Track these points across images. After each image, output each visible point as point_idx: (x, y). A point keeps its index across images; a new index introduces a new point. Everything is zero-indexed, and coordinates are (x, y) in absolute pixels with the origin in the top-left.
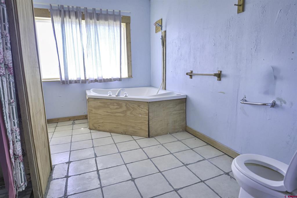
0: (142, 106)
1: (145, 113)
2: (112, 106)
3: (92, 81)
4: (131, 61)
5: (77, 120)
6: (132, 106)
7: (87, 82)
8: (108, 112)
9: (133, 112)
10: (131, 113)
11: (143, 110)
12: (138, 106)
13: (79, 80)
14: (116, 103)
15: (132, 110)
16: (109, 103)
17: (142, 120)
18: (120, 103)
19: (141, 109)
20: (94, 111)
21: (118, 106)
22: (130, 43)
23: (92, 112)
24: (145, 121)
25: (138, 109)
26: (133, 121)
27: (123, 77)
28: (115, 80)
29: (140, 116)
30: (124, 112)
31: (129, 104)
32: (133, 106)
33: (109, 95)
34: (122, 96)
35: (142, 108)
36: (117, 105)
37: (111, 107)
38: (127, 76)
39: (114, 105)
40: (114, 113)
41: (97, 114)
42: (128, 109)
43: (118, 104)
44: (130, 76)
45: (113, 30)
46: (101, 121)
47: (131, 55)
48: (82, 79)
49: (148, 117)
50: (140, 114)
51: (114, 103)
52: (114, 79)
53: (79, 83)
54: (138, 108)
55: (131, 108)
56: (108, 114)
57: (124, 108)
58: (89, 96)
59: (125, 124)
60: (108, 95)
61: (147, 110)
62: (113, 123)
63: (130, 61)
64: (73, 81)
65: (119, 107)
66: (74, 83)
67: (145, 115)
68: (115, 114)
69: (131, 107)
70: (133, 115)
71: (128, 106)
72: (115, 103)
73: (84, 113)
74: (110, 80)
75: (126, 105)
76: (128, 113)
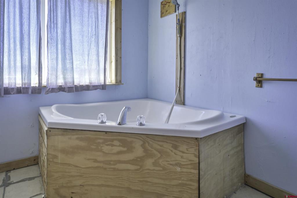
0: (183, 148)
1: (191, 164)
2: (109, 147)
3: (53, 90)
4: (121, 58)
5: (14, 169)
6: (159, 147)
7: (43, 92)
8: (95, 161)
9: (160, 161)
10: (155, 164)
11: (184, 155)
12: (172, 147)
13: (27, 88)
14: (120, 140)
15: (159, 155)
16: (101, 141)
17: (183, 180)
18: (129, 139)
19: (181, 154)
20: (61, 158)
21: (124, 147)
22: (121, 29)
23: (55, 160)
24: (191, 180)
25: (173, 154)
26: (162, 182)
27: (107, 83)
28: (96, 87)
29: (179, 169)
30: (138, 161)
31: (151, 142)
32: (161, 146)
33: (99, 121)
34: (132, 124)
35: (183, 152)
36: (120, 146)
37: (106, 149)
38: (114, 82)
39: (113, 145)
40: (112, 163)
41: (69, 165)
42: (148, 154)
43: (124, 143)
44: (119, 82)
45: (96, 5)
46: (79, 182)
47: (121, 48)
48: (33, 85)
49: (196, 172)
50: (179, 165)
51: (112, 140)
52: (94, 86)
53: (27, 92)
54: (174, 151)
55: (155, 152)
56: (96, 165)
57: (139, 152)
58: (50, 123)
59: (139, 189)
60: (96, 122)
61: (195, 156)
62: (108, 186)
63: (119, 58)
64: (13, 89)
65: (125, 149)
66: (14, 94)
67: (189, 166)
68: (114, 165)
69: (157, 150)
70: (161, 169)
71: (150, 148)
72: (116, 140)
73: (32, 153)
74: (87, 88)
75: (143, 146)
76: (149, 163)
